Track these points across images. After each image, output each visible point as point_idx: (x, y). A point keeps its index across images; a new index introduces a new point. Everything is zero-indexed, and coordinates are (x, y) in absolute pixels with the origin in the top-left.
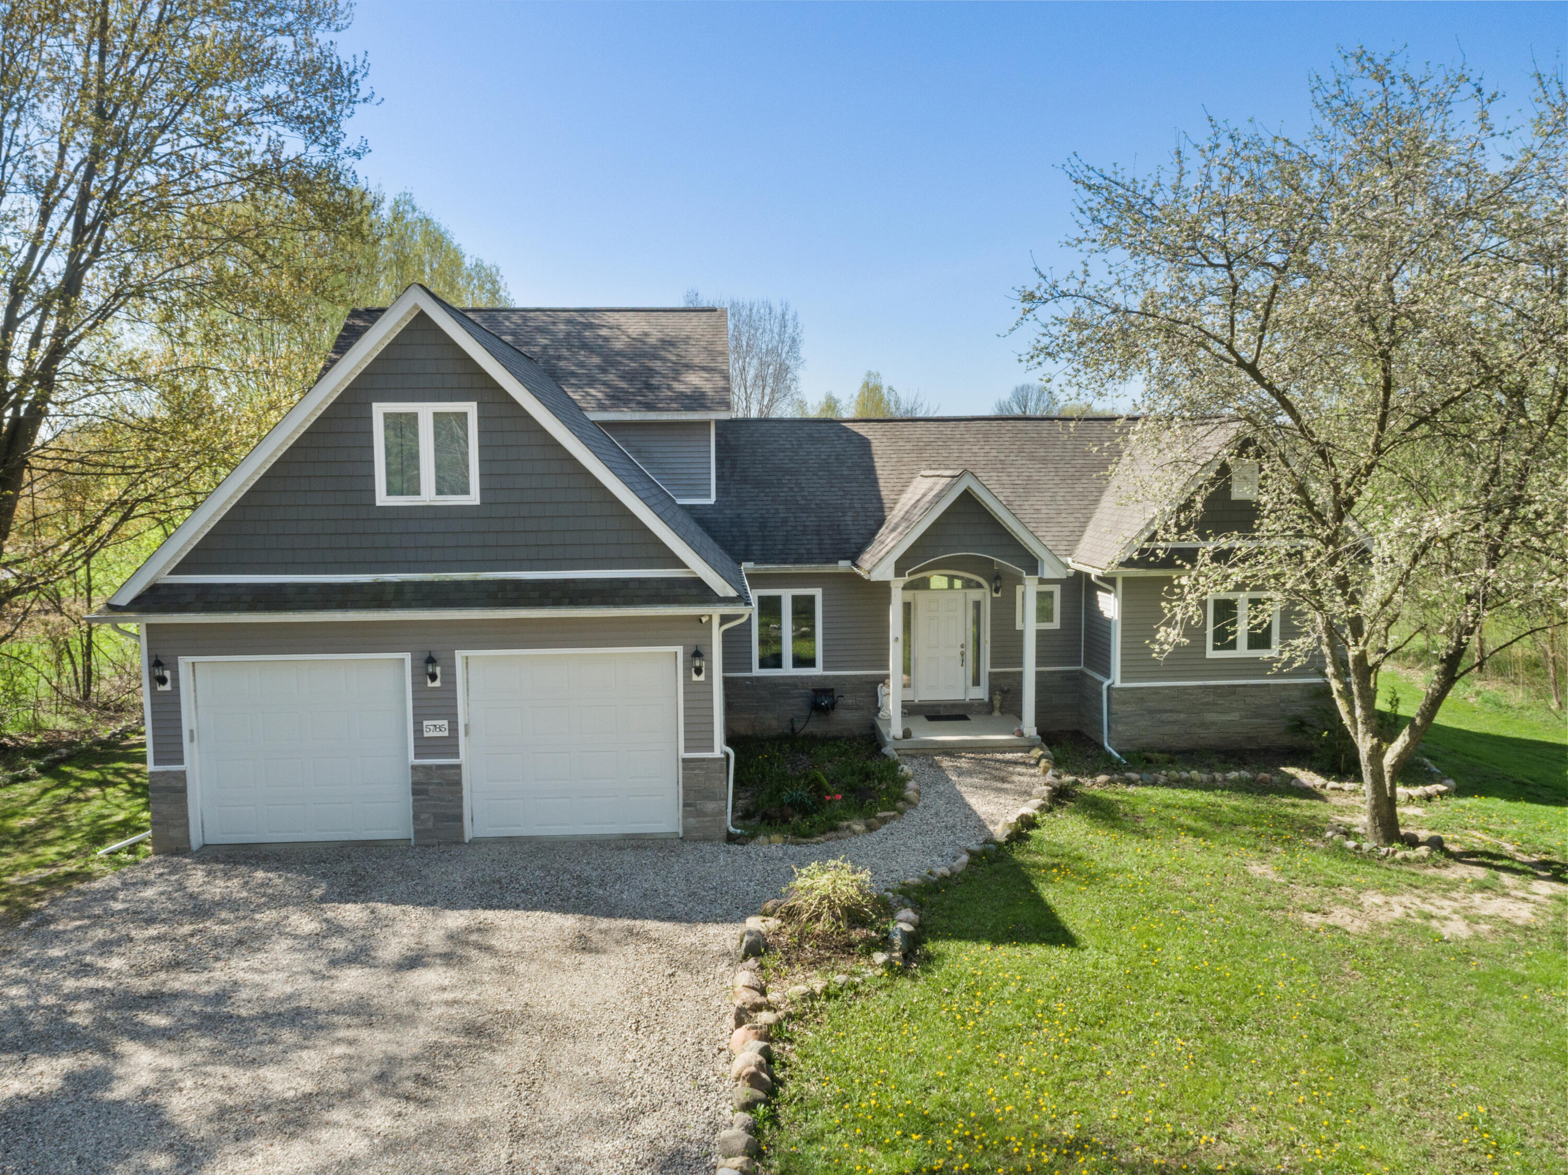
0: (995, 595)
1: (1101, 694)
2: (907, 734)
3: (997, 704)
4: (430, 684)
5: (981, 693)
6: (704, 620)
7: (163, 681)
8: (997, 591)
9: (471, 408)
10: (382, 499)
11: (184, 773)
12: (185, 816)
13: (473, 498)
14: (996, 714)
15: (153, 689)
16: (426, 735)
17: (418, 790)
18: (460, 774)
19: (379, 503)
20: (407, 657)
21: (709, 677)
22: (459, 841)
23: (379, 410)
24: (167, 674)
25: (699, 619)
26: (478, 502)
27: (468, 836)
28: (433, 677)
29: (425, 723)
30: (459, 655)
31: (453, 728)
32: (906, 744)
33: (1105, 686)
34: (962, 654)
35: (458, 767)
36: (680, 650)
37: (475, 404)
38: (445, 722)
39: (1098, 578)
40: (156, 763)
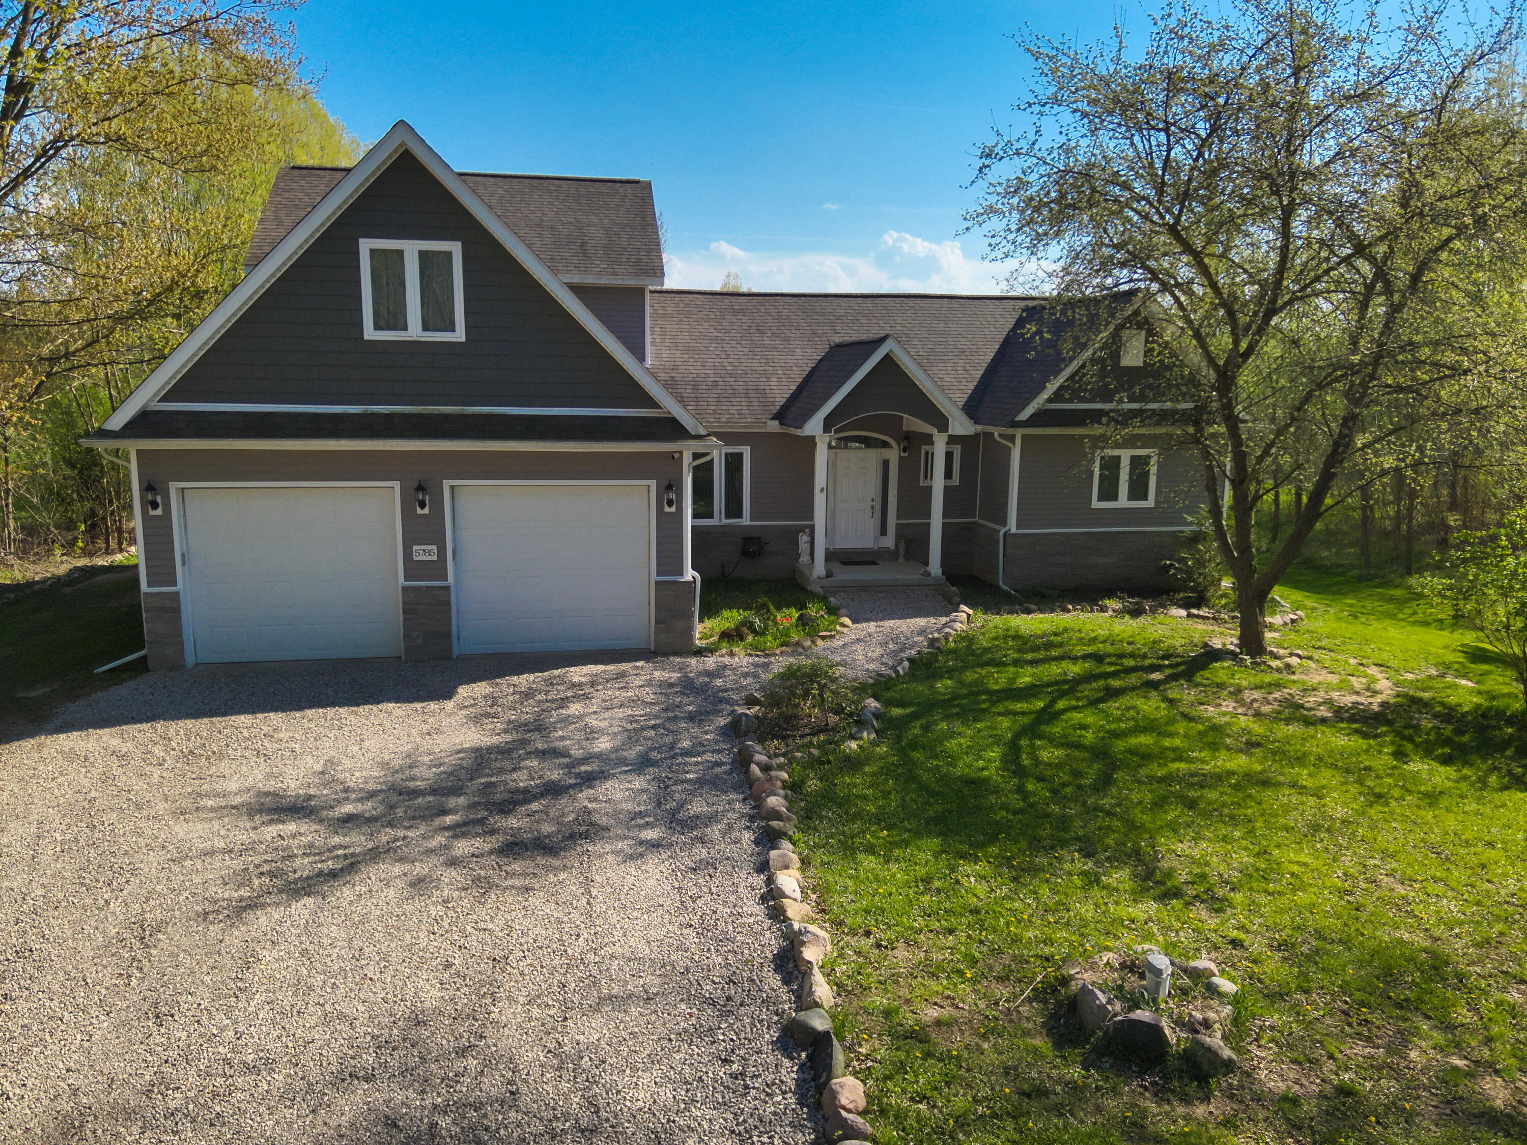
0: (902, 454)
1: (998, 541)
2: (829, 575)
3: (902, 551)
4: (419, 511)
5: (889, 542)
6: (676, 456)
7: (155, 505)
8: (904, 450)
9: (455, 248)
10: (370, 333)
11: (178, 594)
12: (180, 634)
13: (459, 335)
14: (901, 560)
15: (144, 512)
16: (415, 559)
17: (408, 610)
18: (449, 596)
19: (366, 337)
20: (397, 485)
21: (680, 509)
22: (448, 658)
23: (366, 245)
24: (159, 499)
25: (671, 455)
26: (463, 339)
27: (456, 652)
28: (422, 505)
29: (415, 548)
30: (447, 484)
31: (442, 553)
32: (828, 582)
33: (1002, 533)
34: (873, 507)
35: (447, 589)
36: (653, 484)
37: (459, 244)
38: (434, 547)
39: (1001, 435)
40: (150, 584)
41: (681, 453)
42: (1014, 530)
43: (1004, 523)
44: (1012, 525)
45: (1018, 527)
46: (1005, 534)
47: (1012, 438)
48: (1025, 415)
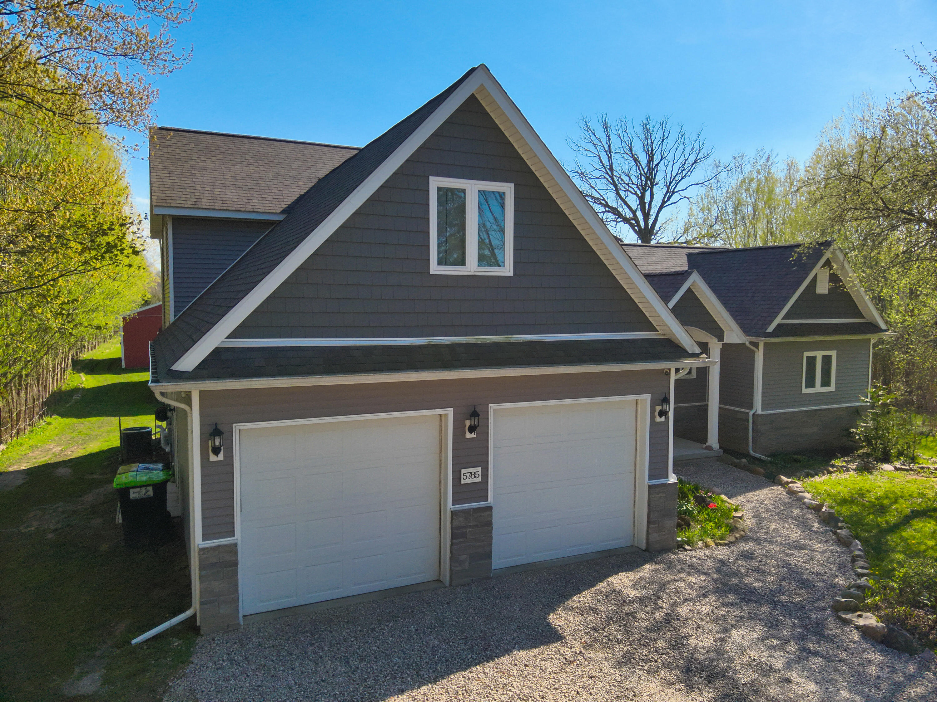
1: (747, 421)
4: (469, 435)
6: (664, 373)
7: (217, 451)
9: (508, 189)
10: (435, 269)
11: (236, 545)
12: (236, 590)
13: (508, 270)
15: (204, 459)
16: (463, 482)
17: (456, 535)
18: (491, 516)
19: (432, 272)
20: (451, 412)
21: (667, 418)
22: (488, 578)
23: (434, 183)
24: (222, 443)
25: (661, 373)
26: (511, 274)
28: (471, 430)
29: (463, 471)
30: (493, 408)
31: (485, 475)
33: (751, 413)
35: (490, 508)
36: (647, 397)
37: (512, 185)
38: (479, 469)
39: (751, 343)
40: (205, 537)
41: (670, 369)
42: (760, 412)
43: (751, 407)
44: (758, 408)
45: (763, 409)
46: (754, 415)
47: (756, 345)
48: (770, 329)
